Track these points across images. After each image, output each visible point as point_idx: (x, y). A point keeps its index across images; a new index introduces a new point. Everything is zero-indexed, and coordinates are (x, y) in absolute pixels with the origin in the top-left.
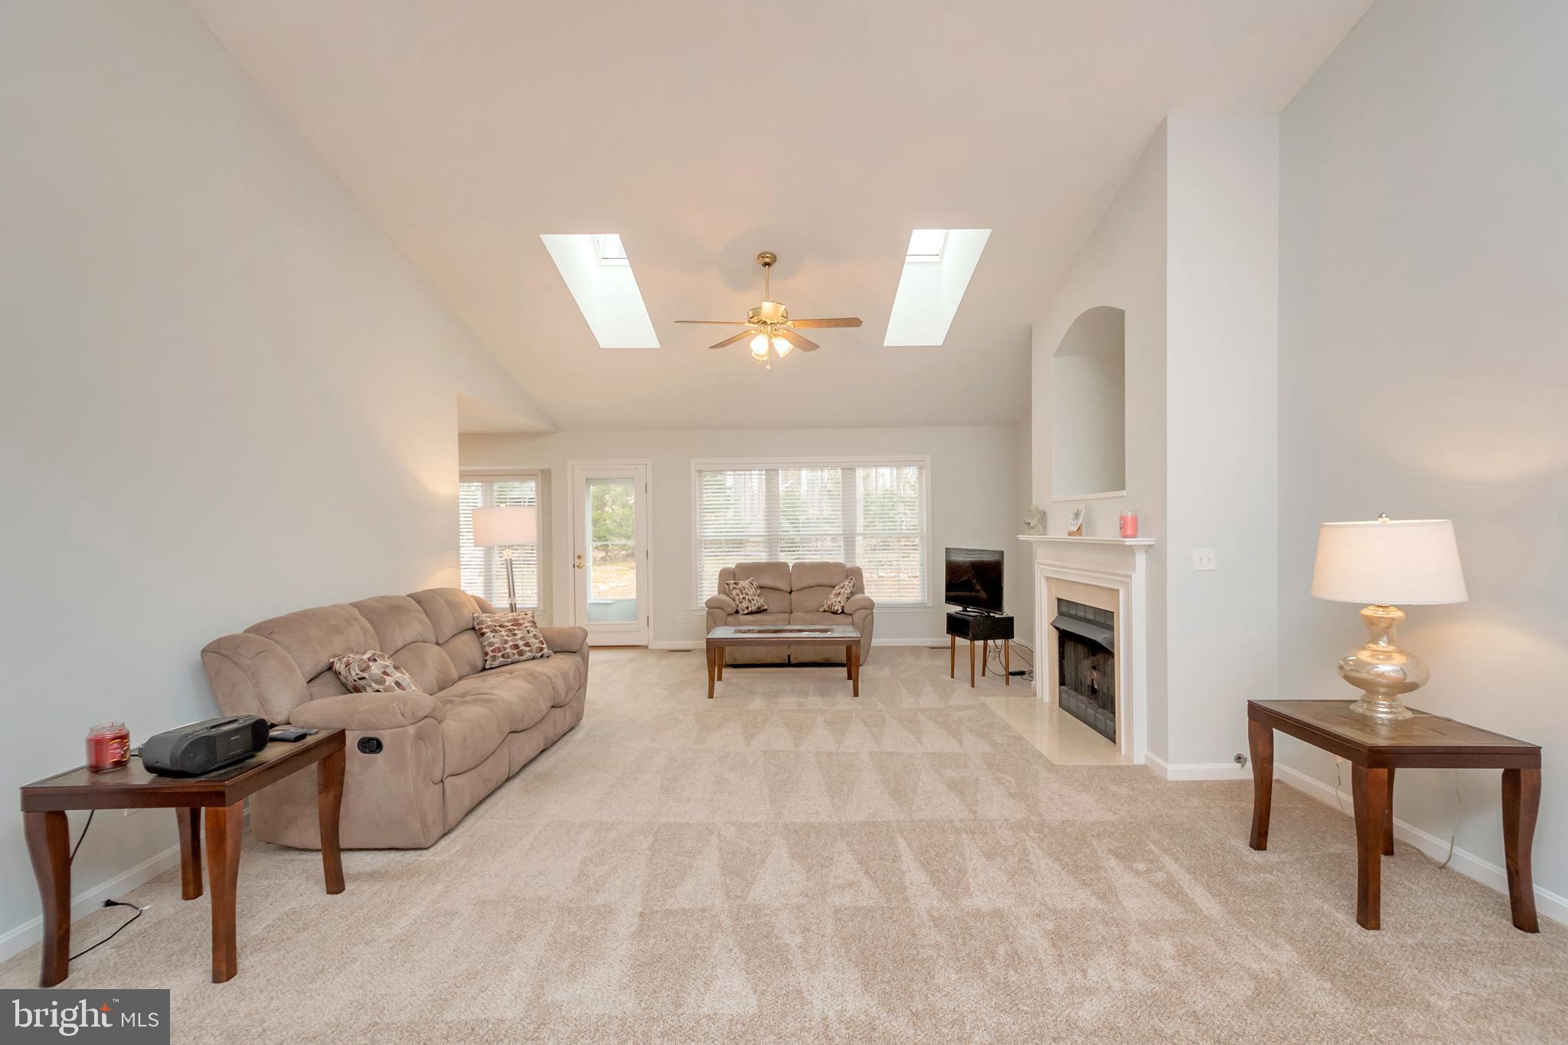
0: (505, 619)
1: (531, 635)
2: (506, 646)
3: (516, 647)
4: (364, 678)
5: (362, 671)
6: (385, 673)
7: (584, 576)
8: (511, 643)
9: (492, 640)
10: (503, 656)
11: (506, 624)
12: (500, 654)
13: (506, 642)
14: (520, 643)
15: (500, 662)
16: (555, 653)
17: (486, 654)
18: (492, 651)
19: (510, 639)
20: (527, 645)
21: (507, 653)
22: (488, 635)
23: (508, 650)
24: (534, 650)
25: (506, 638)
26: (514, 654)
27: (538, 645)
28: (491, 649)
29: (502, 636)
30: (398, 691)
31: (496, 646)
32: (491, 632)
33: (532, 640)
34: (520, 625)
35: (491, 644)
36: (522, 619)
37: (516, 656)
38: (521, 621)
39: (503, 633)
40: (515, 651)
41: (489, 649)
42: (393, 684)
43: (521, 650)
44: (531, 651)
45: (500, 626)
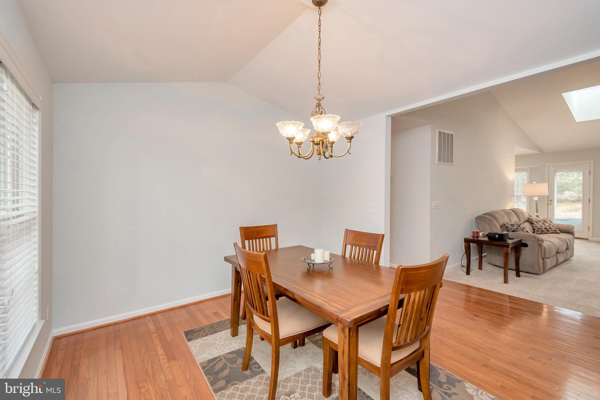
0: (540, 220)
1: (551, 225)
2: (542, 228)
3: (546, 228)
4: (518, 229)
5: (518, 227)
6: (524, 228)
7: (553, 208)
8: (544, 227)
9: (537, 225)
10: (541, 231)
11: (541, 221)
12: (540, 230)
13: (542, 227)
14: (548, 228)
15: (540, 233)
16: (561, 232)
17: (535, 229)
18: (537, 229)
19: (543, 226)
20: (550, 228)
21: (543, 230)
22: (535, 223)
23: (543, 229)
24: (553, 231)
25: (542, 225)
26: (545, 231)
27: (554, 229)
28: (537, 228)
29: (540, 225)
30: (527, 233)
31: (538, 227)
32: (536, 223)
33: (552, 227)
34: (546, 222)
35: (536, 227)
36: (546, 220)
37: (546, 232)
38: (546, 221)
39: (540, 224)
40: (546, 230)
41: (536, 228)
42: (526, 231)
43: (548, 230)
44: (552, 231)
45: (539, 221)
